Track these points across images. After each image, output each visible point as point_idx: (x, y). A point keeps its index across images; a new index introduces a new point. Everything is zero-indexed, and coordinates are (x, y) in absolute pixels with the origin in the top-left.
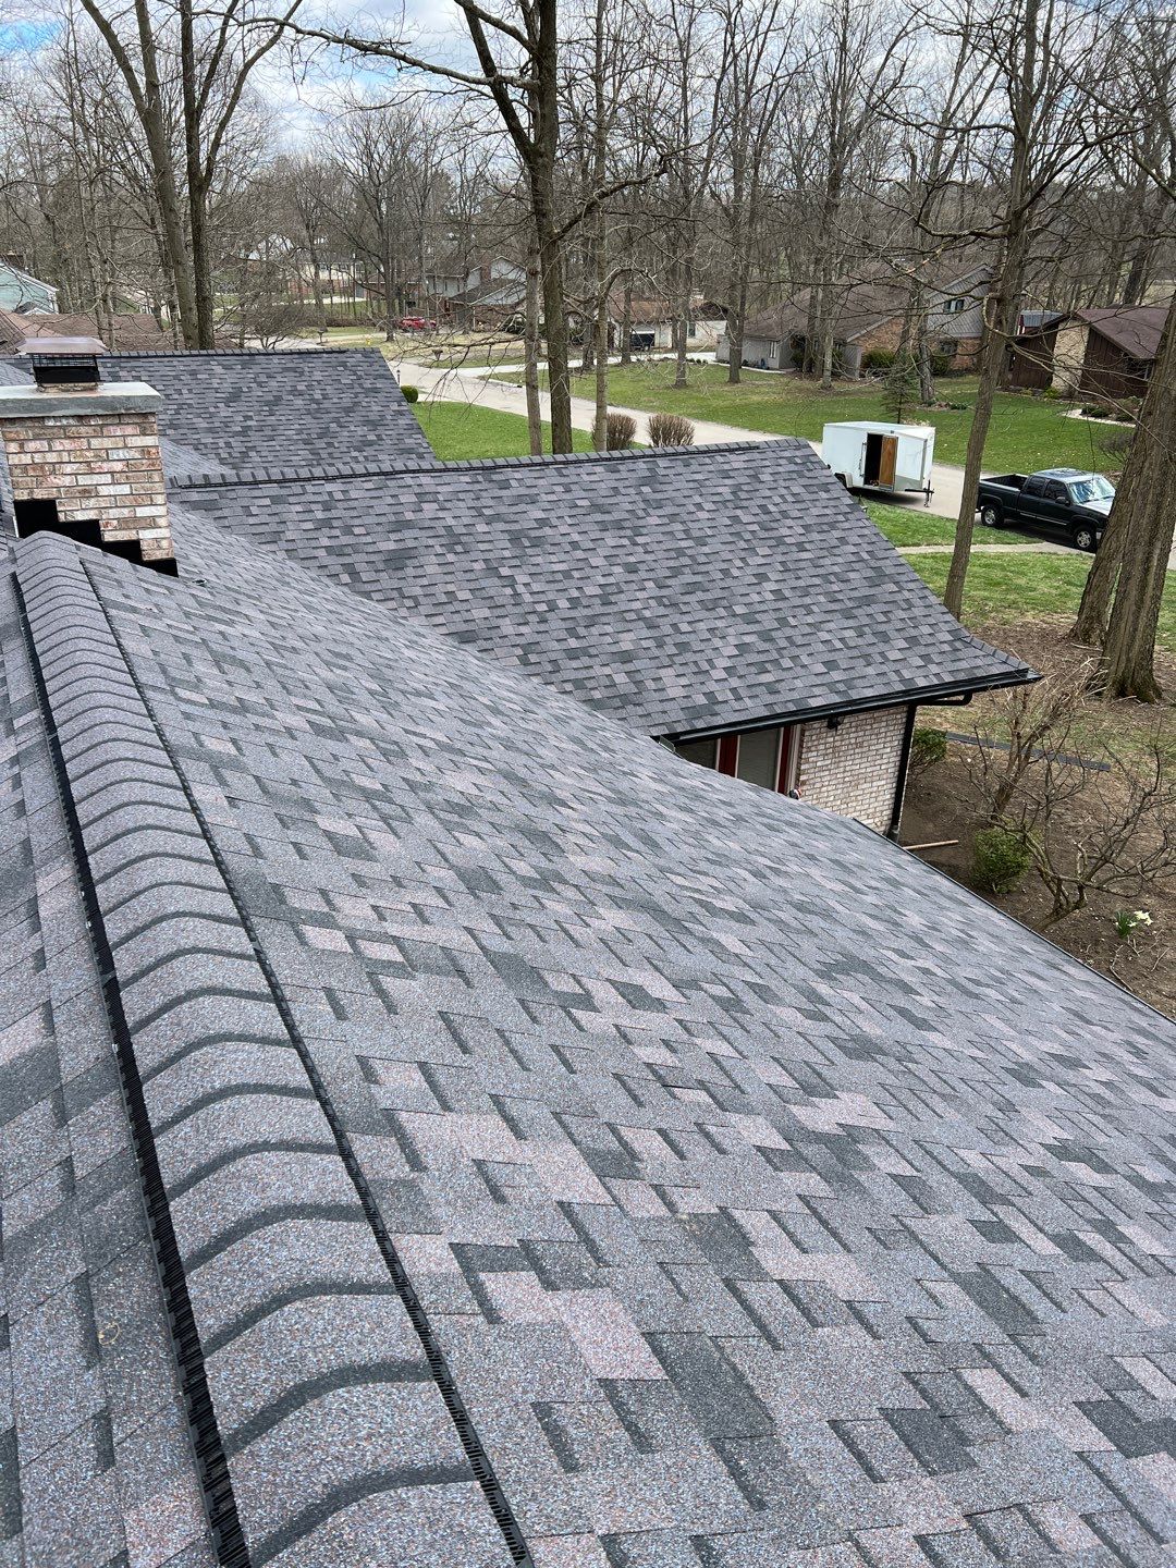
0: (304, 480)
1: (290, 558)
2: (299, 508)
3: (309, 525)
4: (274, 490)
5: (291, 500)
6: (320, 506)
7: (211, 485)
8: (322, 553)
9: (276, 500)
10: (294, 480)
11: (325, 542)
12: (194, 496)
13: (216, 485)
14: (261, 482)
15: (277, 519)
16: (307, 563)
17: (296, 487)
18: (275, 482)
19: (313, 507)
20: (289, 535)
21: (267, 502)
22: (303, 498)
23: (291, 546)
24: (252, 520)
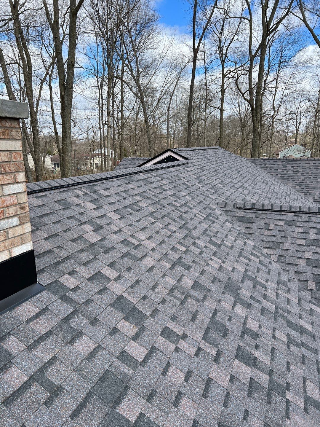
0: (313, 213)
1: (279, 261)
2: (301, 230)
3: (303, 242)
4: (290, 217)
5: (298, 224)
6: (316, 231)
7: (254, 209)
8: (303, 262)
9: (288, 223)
10: (306, 213)
11: (309, 255)
12: (242, 214)
13: (257, 210)
14: (284, 211)
15: (283, 234)
16: (288, 267)
17: (305, 217)
18: (294, 212)
19: (311, 231)
20: (286, 246)
21: (282, 223)
22: (307, 224)
23: (283, 253)
24: (266, 233)
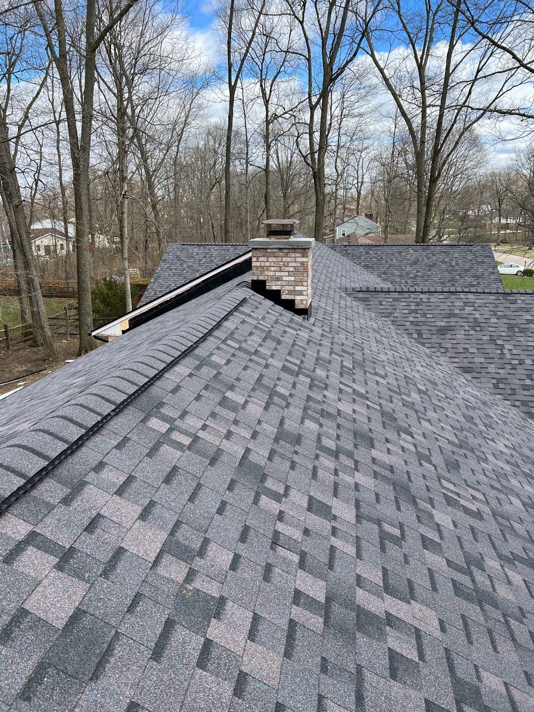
0: (411, 292)
1: (392, 324)
2: (404, 304)
3: (407, 311)
4: (396, 295)
5: (402, 300)
6: (414, 304)
7: (369, 291)
8: (408, 324)
9: (395, 300)
10: (407, 292)
11: (411, 319)
12: (361, 295)
13: (371, 292)
14: (391, 292)
15: (393, 307)
16: (399, 327)
17: (406, 295)
18: (398, 292)
19: (411, 304)
20: (396, 315)
21: (391, 300)
22: (408, 300)
23: (395, 319)
24: (381, 307)
